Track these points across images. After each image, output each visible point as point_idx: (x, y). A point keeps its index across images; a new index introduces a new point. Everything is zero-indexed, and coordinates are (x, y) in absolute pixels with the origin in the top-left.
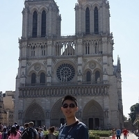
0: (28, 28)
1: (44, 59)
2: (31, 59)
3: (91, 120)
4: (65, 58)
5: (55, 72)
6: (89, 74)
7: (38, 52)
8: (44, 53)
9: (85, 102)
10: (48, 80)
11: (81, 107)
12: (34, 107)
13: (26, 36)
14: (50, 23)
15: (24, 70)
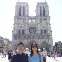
5: (28, 30)
7: (22, 22)
9: (42, 42)
10: (26, 32)
11: (40, 44)
13: (17, 15)
15: (16, 28)
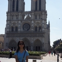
0: (10, 7)
1: (17, 21)
2: (12, 21)
3: (37, 47)
4: (26, 21)
5: (22, 26)
6: (36, 28)
7: (15, 18)
8: (17, 18)
9: (34, 40)
10: (19, 30)
11: (32, 42)
12: (13, 41)
13: (9, 11)
14: (20, 5)
15: (8, 26)
